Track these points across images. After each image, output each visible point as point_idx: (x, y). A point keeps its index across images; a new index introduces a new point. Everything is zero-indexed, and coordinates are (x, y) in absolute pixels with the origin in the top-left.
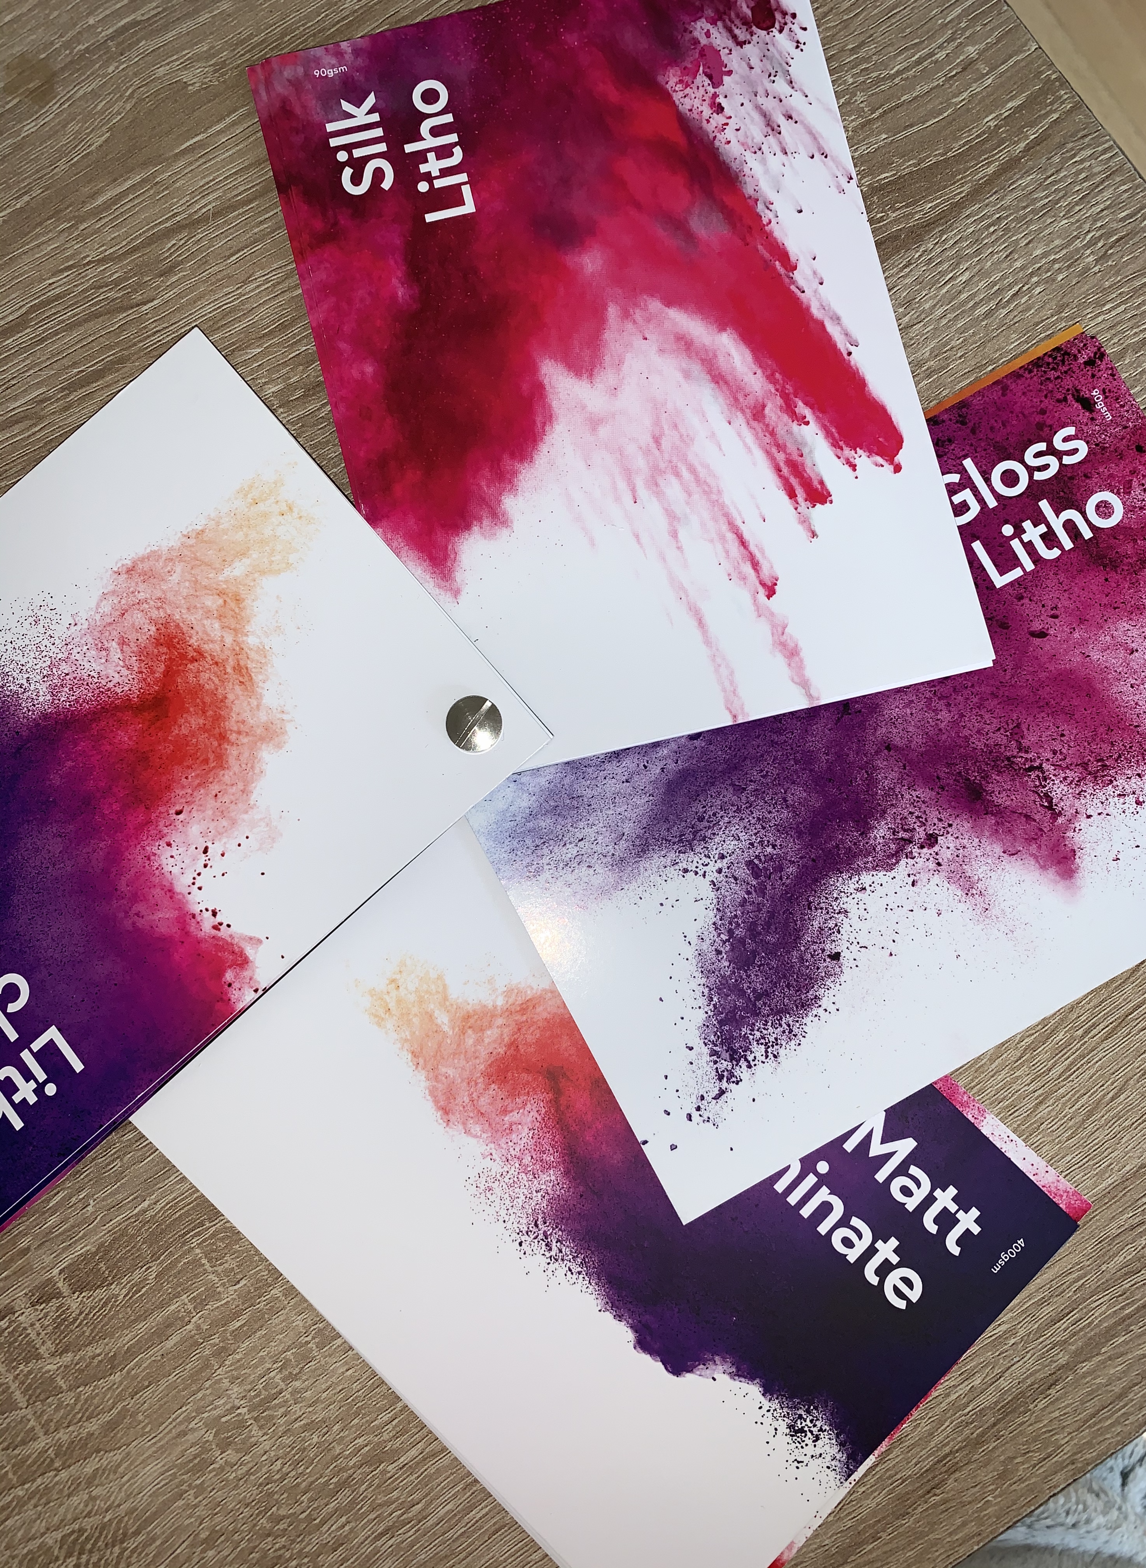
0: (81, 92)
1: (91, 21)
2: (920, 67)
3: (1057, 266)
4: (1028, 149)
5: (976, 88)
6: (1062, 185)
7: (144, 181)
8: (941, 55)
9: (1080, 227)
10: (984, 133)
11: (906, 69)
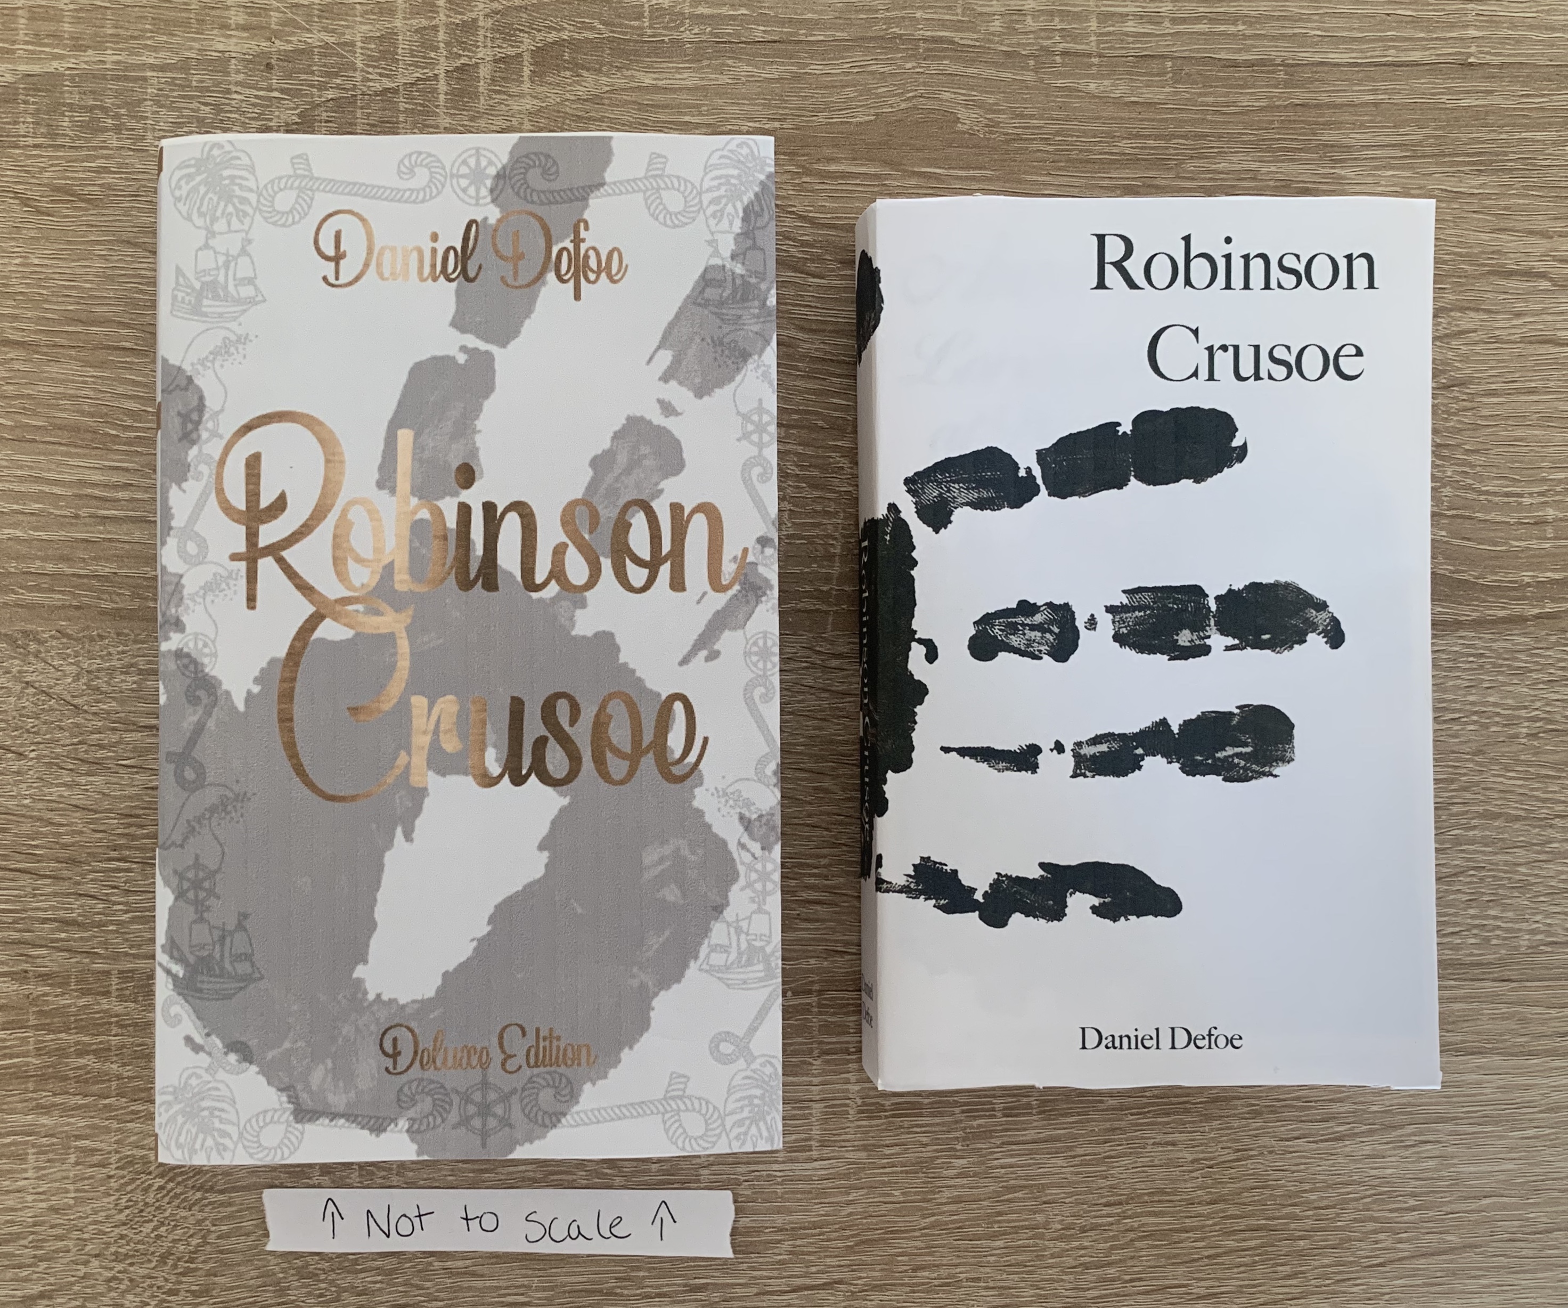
0: (874, 68)
1: (919, 14)
2: (1506, 500)
3: (1497, 719)
4: (1538, 617)
5: (1534, 544)
6: (1542, 661)
7: (876, 176)
8: (1527, 501)
9: (1533, 701)
10: (1515, 582)
11: (1495, 494)
